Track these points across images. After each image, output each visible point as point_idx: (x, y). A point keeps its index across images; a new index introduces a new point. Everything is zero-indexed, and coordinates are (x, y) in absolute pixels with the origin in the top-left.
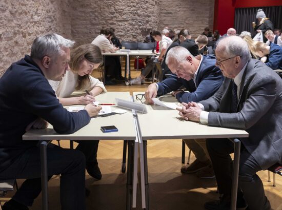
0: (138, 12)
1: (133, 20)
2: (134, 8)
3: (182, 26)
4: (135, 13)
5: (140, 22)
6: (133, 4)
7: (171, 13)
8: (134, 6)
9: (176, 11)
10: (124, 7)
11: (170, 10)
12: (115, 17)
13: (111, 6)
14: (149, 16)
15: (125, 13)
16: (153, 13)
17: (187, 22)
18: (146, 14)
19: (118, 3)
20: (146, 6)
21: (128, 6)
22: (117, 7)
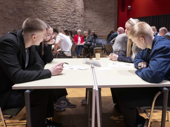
0: (68, 20)
1: (64, 25)
2: (65, 18)
3: (99, 29)
4: (66, 21)
5: (69, 27)
6: (64, 15)
7: (92, 22)
8: (64, 17)
9: (95, 21)
10: (57, 17)
11: (91, 20)
12: (51, 23)
13: (47, 16)
14: (76, 24)
15: (58, 21)
16: (79, 21)
17: (101, 27)
18: (74, 22)
19: (53, 14)
20: (73, 17)
21: (60, 17)
22: (51, 17)
